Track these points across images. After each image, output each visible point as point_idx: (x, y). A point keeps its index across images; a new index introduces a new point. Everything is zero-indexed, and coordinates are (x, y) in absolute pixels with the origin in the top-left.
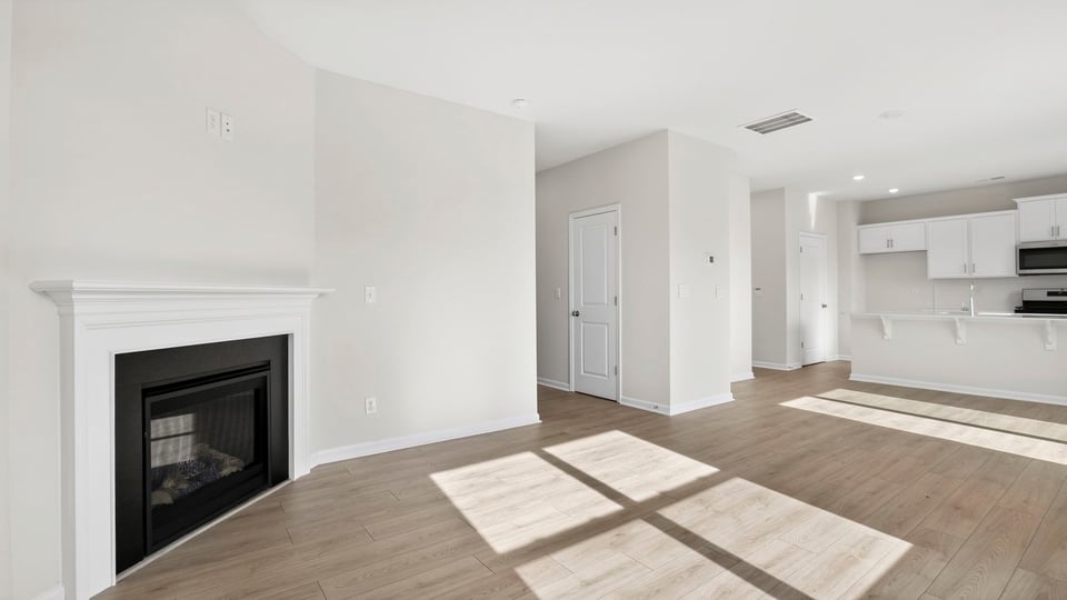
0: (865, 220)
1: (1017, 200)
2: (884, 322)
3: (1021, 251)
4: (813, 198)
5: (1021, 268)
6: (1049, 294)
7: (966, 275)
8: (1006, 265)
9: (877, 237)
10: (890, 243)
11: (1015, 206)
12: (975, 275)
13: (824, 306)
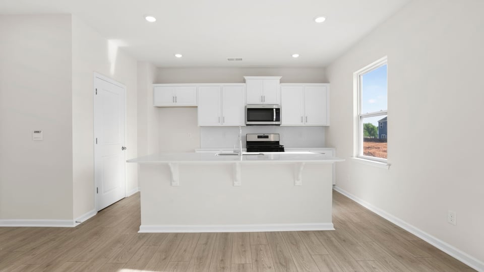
0: (158, 81)
1: (246, 78)
2: (172, 169)
3: (249, 110)
4: (113, 46)
5: (248, 121)
6: (259, 137)
7: (219, 125)
8: (239, 118)
9: (167, 94)
10: (175, 99)
11: (244, 81)
12: (224, 125)
13: (123, 148)
